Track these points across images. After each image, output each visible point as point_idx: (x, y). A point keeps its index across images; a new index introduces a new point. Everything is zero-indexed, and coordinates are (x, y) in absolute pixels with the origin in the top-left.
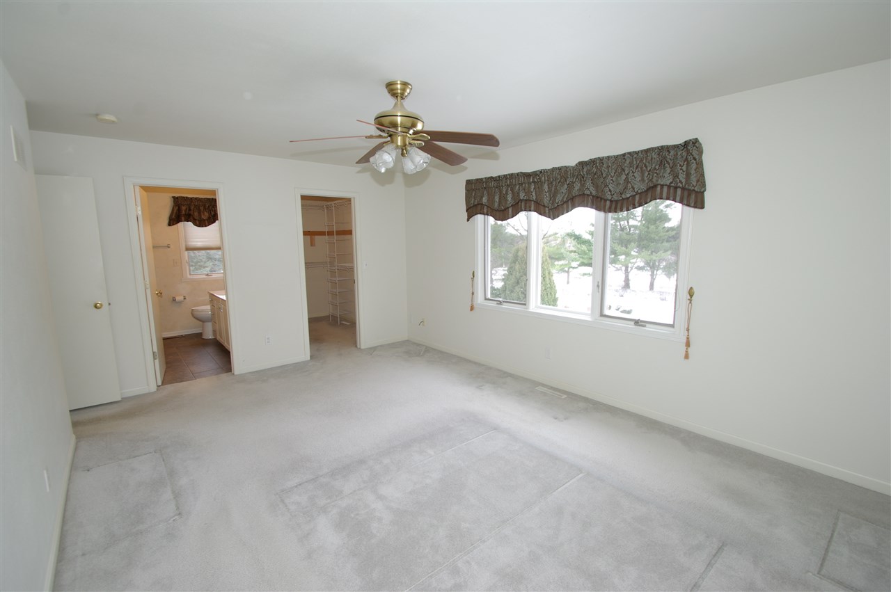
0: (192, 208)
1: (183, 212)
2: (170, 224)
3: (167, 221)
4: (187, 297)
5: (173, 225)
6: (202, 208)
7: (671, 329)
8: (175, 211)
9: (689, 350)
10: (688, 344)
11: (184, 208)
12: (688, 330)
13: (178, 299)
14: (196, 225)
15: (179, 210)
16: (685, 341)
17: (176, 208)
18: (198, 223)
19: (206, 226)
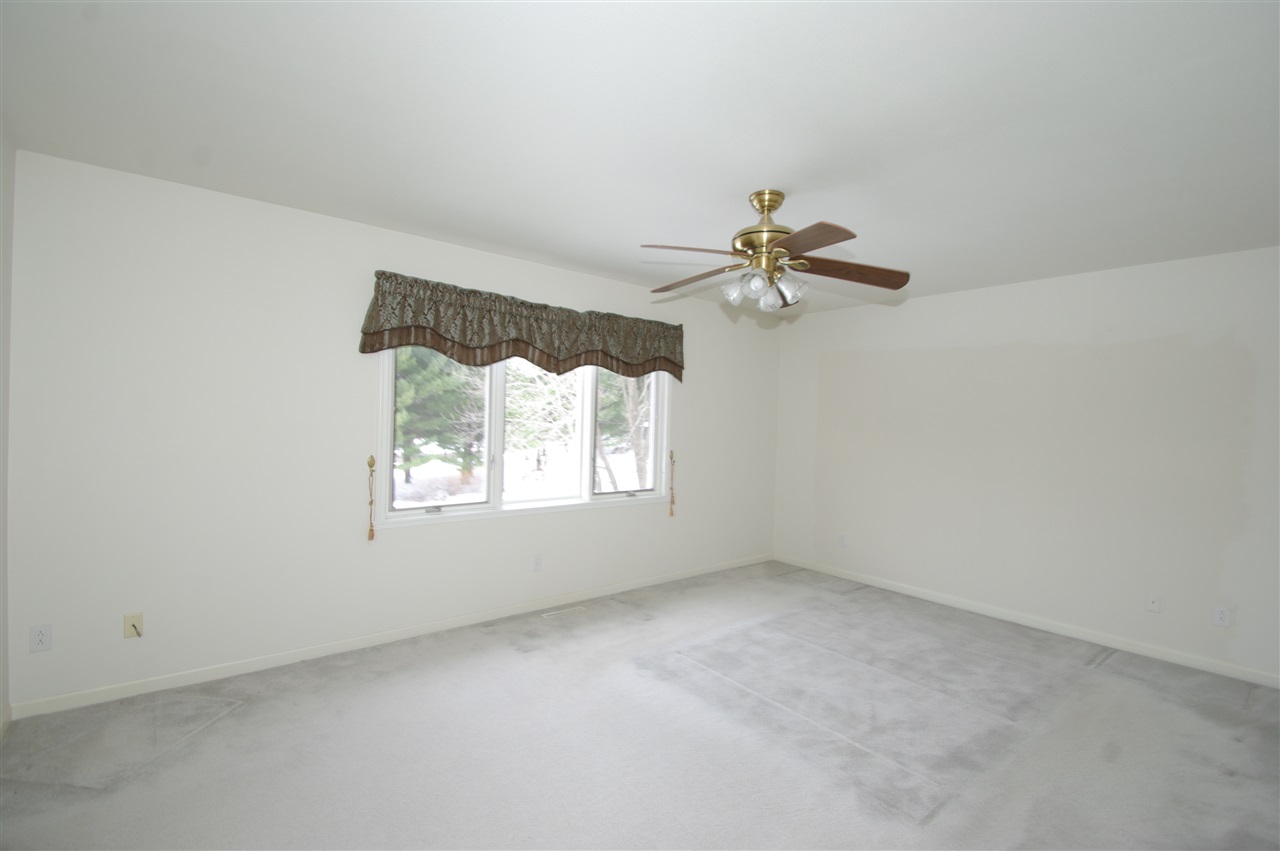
7: (652, 493)
9: (675, 507)
10: (673, 502)
12: (672, 489)
16: (669, 500)
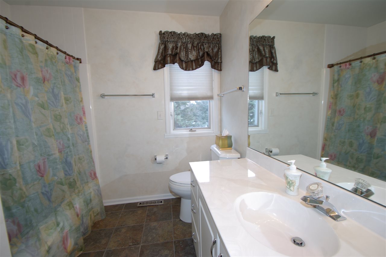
0: (179, 45)
1: (170, 52)
2: (155, 69)
3: (152, 64)
4: (169, 157)
5: (158, 69)
6: (190, 46)
8: (161, 51)
11: (170, 46)
13: (161, 158)
14: (182, 68)
15: (166, 49)
17: (162, 47)
18: (184, 65)
19: (193, 70)
